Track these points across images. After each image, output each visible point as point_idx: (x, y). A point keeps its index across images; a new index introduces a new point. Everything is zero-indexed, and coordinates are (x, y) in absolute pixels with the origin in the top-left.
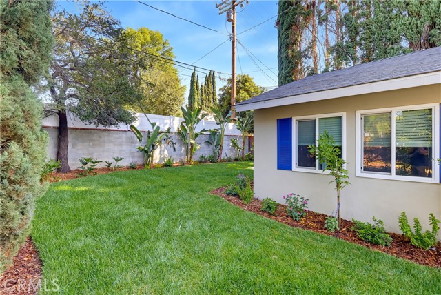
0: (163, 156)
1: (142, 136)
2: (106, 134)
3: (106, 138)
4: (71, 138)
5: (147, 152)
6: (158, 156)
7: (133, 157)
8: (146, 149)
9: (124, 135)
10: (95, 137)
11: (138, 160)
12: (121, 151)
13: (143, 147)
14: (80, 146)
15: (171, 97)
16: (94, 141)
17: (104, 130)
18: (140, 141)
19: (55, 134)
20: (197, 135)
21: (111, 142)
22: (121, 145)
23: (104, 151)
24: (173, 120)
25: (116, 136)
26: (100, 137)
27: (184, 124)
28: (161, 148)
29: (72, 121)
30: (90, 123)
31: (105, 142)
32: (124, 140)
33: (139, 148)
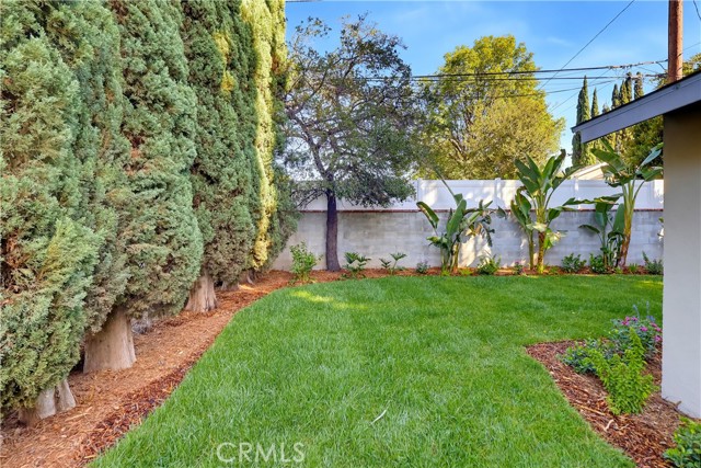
0: (480, 254)
1: (437, 220)
2: (385, 217)
3: (386, 224)
4: (341, 227)
5: (445, 246)
6: (470, 253)
7: (426, 254)
8: (445, 240)
9: (412, 219)
10: (372, 222)
11: (433, 260)
12: (407, 243)
13: (439, 238)
14: (353, 235)
15: (523, 145)
16: (369, 228)
17: (383, 212)
18: (435, 227)
19: (324, 221)
20: (554, 213)
21: (393, 229)
22: (407, 234)
23: (383, 244)
24: (503, 186)
25: (400, 220)
26: (378, 222)
27: (523, 193)
28: (476, 239)
31: (384, 230)
32: (412, 225)
33: (431, 239)
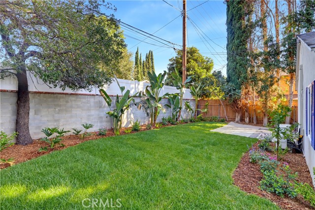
0: (129, 120)
1: (111, 101)
2: (73, 98)
3: (73, 103)
4: (33, 103)
5: (116, 117)
7: (101, 122)
8: (116, 114)
9: (92, 100)
10: (62, 101)
11: (105, 125)
12: (89, 116)
13: (112, 112)
14: (44, 112)
16: (60, 106)
17: (72, 94)
18: (109, 105)
19: (14, 99)
20: (160, 99)
21: (78, 107)
22: (89, 110)
23: (71, 117)
24: (138, 85)
25: (84, 100)
26: (67, 102)
27: (148, 88)
28: (127, 112)
29: (35, 84)
30: (56, 86)
31: (72, 107)
32: (92, 104)
33: (109, 113)
